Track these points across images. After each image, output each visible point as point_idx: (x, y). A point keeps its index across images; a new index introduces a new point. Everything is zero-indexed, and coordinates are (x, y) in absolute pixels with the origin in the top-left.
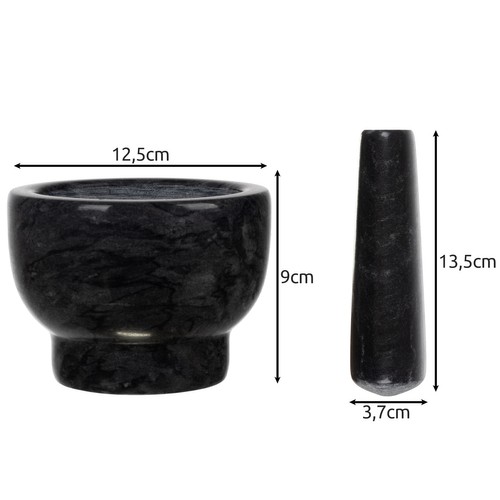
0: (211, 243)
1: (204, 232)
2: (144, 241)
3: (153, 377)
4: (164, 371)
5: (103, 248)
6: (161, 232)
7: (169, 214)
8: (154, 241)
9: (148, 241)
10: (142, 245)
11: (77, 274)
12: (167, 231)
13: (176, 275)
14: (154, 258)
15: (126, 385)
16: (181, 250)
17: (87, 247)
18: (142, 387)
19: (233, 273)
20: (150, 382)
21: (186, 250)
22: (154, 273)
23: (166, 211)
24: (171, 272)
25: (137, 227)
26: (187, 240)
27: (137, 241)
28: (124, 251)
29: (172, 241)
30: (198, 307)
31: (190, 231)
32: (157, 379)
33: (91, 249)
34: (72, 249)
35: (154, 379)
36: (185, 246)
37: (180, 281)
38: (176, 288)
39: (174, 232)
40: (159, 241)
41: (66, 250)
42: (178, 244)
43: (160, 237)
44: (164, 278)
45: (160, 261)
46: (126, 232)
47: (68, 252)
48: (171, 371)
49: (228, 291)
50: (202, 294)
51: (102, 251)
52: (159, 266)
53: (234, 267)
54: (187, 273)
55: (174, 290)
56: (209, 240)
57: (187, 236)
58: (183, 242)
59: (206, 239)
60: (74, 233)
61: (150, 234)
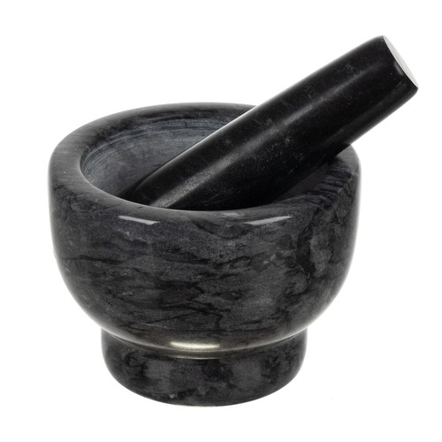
0: (268, 265)
1: (258, 255)
2: (185, 265)
3: (202, 391)
4: (216, 385)
5: (137, 267)
6: (206, 256)
7: (215, 237)
8: (197, 266)
9: (190, 265)
10: (182, 269)
11: (110, 288)
12: (212, 255)
13: (223, 301)
14: (196, 283)
15: (172, 396)
16: (229, 275)
17: (120, 262)
18: (190, 399)
19: (297, 292)
20: (199, 396)
21: (236, 275)
22: (196, 299)
23: (212, 233)
24: (218, 298)
25: (176, 250)
26: (237, 264)
27: (177, 264)
28: (162, 274)
29: (219, 266)
30: (253, 331)
31: (241, 254)
32: (207, 393)
33: (124, 265)
34: (104, 261)
35: (204, 394)
36: (234, 271)
37: (229, 307)
38: (225, 314)
39: (221, 256)
40: (202, 266)
41: (99, 260)
42: (227, 269)
43: (204, 261)
44: (209, 305)
45: (205, 287)
46: (164, 253)
47: (100, 262)
48: (224, 385)
49: (291, 310)
50: (257, 318)
51: (137, 270)
52: (202, 292)
53: (298, 285)
54: (237, 298)
55: (221, 316)
56: (266, 262)
57: (237, 260)
58: (232, 267)
59: (261, 262)
60: (107, 244)
61: (192, 258)
